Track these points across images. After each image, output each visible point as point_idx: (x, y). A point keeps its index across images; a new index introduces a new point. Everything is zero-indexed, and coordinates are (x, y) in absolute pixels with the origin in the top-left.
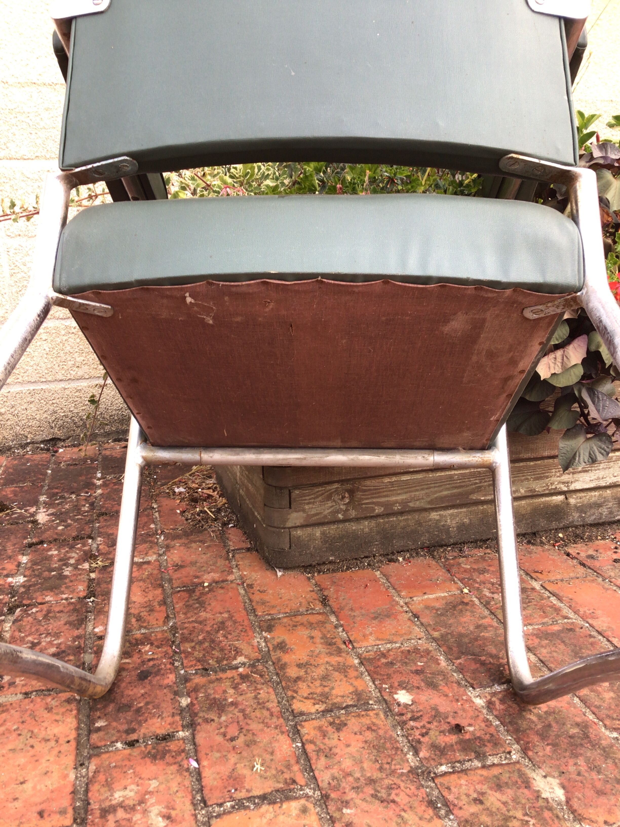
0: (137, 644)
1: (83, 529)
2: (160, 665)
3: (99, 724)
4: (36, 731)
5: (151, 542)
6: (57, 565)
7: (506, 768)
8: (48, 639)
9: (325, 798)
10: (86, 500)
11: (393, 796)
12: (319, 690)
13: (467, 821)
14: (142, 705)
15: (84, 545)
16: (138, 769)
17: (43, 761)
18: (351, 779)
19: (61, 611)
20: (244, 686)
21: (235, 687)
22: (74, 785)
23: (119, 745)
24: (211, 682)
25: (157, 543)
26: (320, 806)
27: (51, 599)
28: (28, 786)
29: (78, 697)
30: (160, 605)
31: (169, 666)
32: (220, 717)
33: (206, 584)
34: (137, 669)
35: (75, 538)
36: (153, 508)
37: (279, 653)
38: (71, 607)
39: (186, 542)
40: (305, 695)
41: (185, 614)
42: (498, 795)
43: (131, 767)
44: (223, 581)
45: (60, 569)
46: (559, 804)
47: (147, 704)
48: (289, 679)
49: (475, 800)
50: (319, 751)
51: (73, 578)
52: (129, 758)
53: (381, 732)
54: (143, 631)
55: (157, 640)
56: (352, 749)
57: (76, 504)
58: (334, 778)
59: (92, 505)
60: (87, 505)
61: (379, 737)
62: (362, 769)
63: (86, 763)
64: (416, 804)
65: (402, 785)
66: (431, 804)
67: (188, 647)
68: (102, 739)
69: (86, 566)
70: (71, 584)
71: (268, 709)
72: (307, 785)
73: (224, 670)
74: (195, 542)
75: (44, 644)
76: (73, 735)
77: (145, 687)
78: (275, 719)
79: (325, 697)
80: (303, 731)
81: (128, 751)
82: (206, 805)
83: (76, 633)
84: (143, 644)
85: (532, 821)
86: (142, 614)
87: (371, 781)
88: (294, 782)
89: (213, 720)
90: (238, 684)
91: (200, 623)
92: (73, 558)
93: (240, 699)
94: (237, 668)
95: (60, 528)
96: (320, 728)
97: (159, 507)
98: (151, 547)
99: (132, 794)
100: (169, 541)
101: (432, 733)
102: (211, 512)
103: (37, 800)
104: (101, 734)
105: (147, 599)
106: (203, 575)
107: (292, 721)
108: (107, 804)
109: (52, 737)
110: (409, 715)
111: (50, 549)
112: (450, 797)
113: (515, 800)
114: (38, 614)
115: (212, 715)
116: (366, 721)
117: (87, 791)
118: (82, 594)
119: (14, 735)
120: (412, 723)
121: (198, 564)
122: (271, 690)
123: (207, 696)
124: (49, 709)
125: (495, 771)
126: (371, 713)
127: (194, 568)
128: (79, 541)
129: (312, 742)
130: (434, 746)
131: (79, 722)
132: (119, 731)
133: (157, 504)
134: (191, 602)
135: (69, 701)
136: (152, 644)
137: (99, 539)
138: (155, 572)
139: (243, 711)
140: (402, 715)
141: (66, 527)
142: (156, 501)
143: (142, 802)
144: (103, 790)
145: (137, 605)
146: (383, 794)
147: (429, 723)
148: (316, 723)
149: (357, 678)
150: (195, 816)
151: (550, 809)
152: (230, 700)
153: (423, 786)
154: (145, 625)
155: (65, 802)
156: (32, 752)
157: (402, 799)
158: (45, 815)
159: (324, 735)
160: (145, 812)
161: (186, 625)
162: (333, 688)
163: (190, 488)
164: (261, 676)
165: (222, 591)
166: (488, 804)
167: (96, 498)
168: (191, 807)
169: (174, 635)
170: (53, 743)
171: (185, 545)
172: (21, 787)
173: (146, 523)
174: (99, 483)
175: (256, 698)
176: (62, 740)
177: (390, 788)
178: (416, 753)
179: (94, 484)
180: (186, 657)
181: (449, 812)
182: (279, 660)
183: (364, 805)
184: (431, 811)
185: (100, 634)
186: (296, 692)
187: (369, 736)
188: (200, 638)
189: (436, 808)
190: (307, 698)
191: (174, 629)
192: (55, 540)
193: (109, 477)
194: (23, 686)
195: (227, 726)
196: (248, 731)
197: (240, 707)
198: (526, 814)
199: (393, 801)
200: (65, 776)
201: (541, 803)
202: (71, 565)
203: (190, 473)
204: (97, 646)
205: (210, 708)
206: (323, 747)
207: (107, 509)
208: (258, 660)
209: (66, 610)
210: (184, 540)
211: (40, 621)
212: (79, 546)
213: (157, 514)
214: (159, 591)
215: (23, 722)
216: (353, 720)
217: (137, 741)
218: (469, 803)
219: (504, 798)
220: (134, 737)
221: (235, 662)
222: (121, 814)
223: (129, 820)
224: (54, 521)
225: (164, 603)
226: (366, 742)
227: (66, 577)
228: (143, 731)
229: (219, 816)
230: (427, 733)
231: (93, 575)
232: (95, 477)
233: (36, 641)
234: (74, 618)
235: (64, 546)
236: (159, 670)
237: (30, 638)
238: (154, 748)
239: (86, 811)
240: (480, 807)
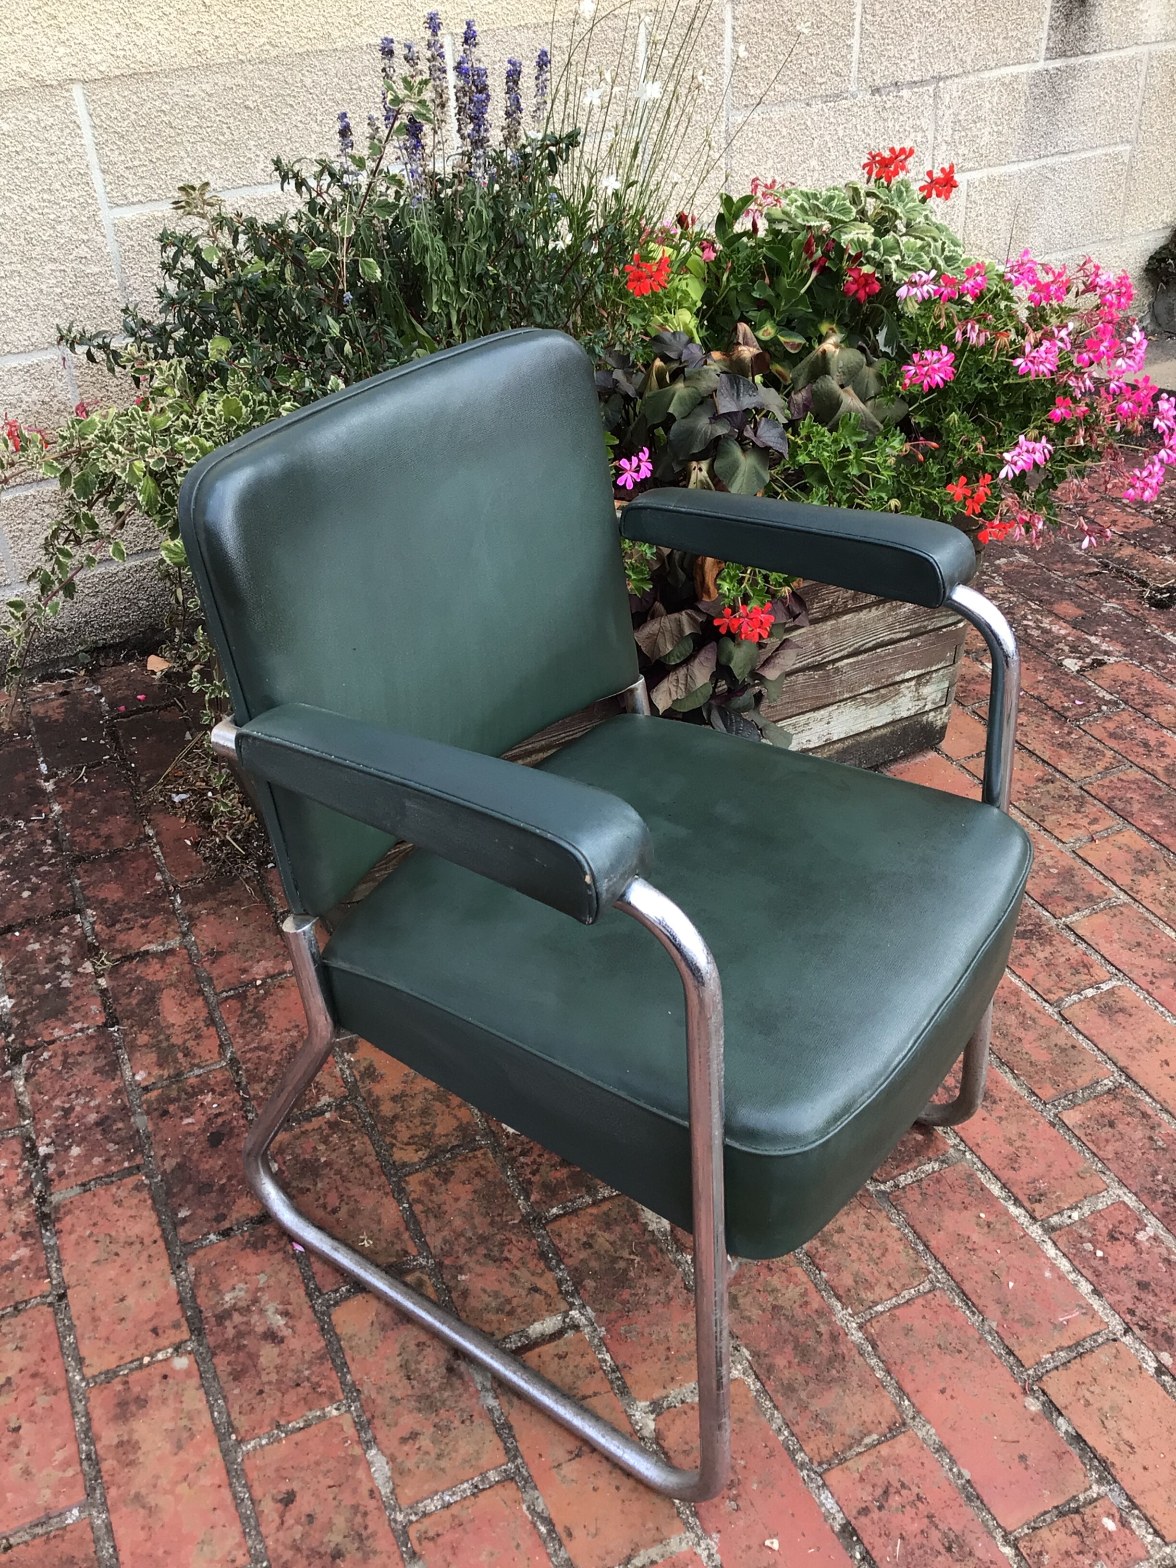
0: (195, 1094)
1: (60, 896)
2: (231, 1122)
3: (183, 1214)
4: (113, 1234)
5: (165, 910)
6: (47, 971)
7: (616, 1201)
8: (81, 1101)
9: (440, 1265)
10: (41, 828)
11: (506, 1254)
12: (419, 1131)
13: (576, 1269)
14: (224, 1181)
15: (73, 928)
16: (242, 1263)
17: (135, 1270)
18: (463, 1240)
19: (81, 1053)
20: (335, 1138)
21: (325, 1141)
22: (179, 1293)
23: (212, 1237)
24: (296, 1138)
25: (174, 911)
26: (435, 1276)
27: (61, 1033)
28: (129, 1301)
29: (147, 1182)
30: (207, 1026)
31: (242, 1122)
32: (315, 1185)
33: (259, 982)
34: (204, 1131)
35: (55, 915)
36: (150, 838)
37: (369, 1084)
38: (94, 1044)
39: (214, 904)
40: (405, 1140)
41: (243, 1037)
42: (607, 1235)
43: (234, 1262)
44: (280, 974)
45: (52, 977)
46: (664, 1234)
47: (230, 1179)
48: (384, 1120)
49: (585, 1244)
50: (426, 1212)
51: (78, 992)
52: (227, 1251)
53: (490, 1177)
54: (197, 1072)
55: (217, 1083)
56: (462, 1204)
57: (30, 839)
58: (445, 1241)
59: (55, 838)
60: (49, 842)
61: (489, 1184)
62: (474, 1227)
63: (183, 1264)
64: (529, 1258)
65: (514, 1238)
66: (542, 1255)
67: (257, 1089)
68: (191, 1234)
69: (88, 967)
70: (78, 1004)
71: (367, 1166)
72: (420, 1254)
73: (308, 1119)
74: (227, 904)
75: (78, 1108)
76: (157, 1232)
77: (220, 1156)
78: (376, 1179)
79: (428, 1137)
80: (409, 1188)
81: (224, 1244)
82: (321, 1294)
83: (114, 1085)
84: (202, 1092)
85: (638, 1259)
86: (188, 1044)
87: (483, 1239)
88: (406, 1253)
89: (308, 1190)
90: (328, 1136)
91: (265, 1049)
92: (65, 953)
93: (334, 1156)
94: (322, 1113)
95: (26, 894)
96: (425, 1183)
97: (157, 834)
98: (168, 922)
99: (242, 1294)
100: (190, 906)
101: (542, 1168)
102: (235, 840)
103: (145, 1316)
104: (188, 1226)
105: (187, 1018)
106: (251, 967)
107: (395, 1175)
108: (219, 1309)
109: (134, 1239)
110: (519, 1150)
111: (26, 942)
112: (561, 1245)
113: (623, 1238)
114: (53, 1061)
115: (306, 1184)
116: (474, 1164)
117: (194, 1297)
118: (100, 1020)
119: (91, 1243)
120: (522, 1159)
121: (241, 947)
122: (366, 1139)
123: (296, 1158)
124: (119, 1203)
125: (605, 1207)
126: (479, 1153)
127: (237, 955)
128: (62, 920)
129: (419, 1201)
130: (545, 1186)
131: (159, 1214)
132: (207, 1220)
133: (153, 828)
134: (247, 1016)
135: (138, 1188)
136: (213, 1091)
137: (89, 912)
138: (187, 968)
139: (339, 1172)
140: (512, 1149)
141: (34, 889)
142: (149, 821)
143: (255, 1301)
144: (211, 1294)
145: (177, 1030)
146: (496, 1253)
147: (540, 1156)
148: (420, 1176)
149: (460, 1106)
150: (313, 1307)
151: (655, 1242)
152: (323, 1160)
153: (534, 1236)
154: (196, 1061)
155: (176, 1314)
156: (119, 1260)
157: (515, 1255)
158: (160, 1331)
159: (432, 1189)
160: (262, 1311)
161: (248, 1055)
162: (435, 1126)
163: (193, 791)
164: (353, 1121)
165: (281, 992)
166: (596, 1247)
167: (56, 822)
168: (307, 1299)
169: (237, 1072)
170: (138, 1246)
171: (214, 911)
172: (122, 1305)
173: (147, 871)
174: (49, 786)
175: (351, 1152)
176: (147, 1241)
177: (502, 1244)
178: (527, 1198)
179: (43, 791)
180: (259, 1105)
181: (560, 1261)
182: (370, 1093)
183: (478, 1269)
184: (542, 1265)
185: (144, 1084)
186: (395, 1138)
187: (478, 1183)
188: (270, 1073)
189: (547, 1260)
190: (408, 1144)
191: (233, 1061)
192: (28, 921)
193: (62, 774)
194: (76, 1174)
195: (325, 1196)
196: (349, 1197)
197: (336, 1167)
198: (631, 1253)
199: (507, 1259)
200: (166, 1285)
201: (647, 1237)
202: (68, 968)
203: (185, 751)
204: (146, 1101)
205: (302, 1175)
206: (430, 1205)
207: (81, 848)
208: (345, 1098)
209: (88, 1049)
210: (210, 903)
211: (60, 1072)
212: (65, 929)
213: (157, 849)
214: (200, 1002)
215: (95, 1224)
216: (461, 1166)
217: (231, 1229)
218: (579, 1249)
219: (612, 1238)
220: (226, 1225)
221: (319, 1105)
222: (237, 1318)
223: (247, 1323)
224: (10, 881)
225: (211, 1021)
226: (475, 1192)
227: (66, 989)
228: (234, 1216)
229: (336, 1304)
230: (537, 1170)
231: (103, 982)
232: (39, 774)
233: (67, 1106)
234: (101, 1062)
235: (44, 931)
236: (232, 1129)
237: (57, 1102)
238: (251, 1235)
239: (201, 1321)
240: (589, 1251)
